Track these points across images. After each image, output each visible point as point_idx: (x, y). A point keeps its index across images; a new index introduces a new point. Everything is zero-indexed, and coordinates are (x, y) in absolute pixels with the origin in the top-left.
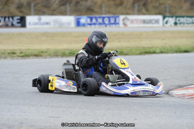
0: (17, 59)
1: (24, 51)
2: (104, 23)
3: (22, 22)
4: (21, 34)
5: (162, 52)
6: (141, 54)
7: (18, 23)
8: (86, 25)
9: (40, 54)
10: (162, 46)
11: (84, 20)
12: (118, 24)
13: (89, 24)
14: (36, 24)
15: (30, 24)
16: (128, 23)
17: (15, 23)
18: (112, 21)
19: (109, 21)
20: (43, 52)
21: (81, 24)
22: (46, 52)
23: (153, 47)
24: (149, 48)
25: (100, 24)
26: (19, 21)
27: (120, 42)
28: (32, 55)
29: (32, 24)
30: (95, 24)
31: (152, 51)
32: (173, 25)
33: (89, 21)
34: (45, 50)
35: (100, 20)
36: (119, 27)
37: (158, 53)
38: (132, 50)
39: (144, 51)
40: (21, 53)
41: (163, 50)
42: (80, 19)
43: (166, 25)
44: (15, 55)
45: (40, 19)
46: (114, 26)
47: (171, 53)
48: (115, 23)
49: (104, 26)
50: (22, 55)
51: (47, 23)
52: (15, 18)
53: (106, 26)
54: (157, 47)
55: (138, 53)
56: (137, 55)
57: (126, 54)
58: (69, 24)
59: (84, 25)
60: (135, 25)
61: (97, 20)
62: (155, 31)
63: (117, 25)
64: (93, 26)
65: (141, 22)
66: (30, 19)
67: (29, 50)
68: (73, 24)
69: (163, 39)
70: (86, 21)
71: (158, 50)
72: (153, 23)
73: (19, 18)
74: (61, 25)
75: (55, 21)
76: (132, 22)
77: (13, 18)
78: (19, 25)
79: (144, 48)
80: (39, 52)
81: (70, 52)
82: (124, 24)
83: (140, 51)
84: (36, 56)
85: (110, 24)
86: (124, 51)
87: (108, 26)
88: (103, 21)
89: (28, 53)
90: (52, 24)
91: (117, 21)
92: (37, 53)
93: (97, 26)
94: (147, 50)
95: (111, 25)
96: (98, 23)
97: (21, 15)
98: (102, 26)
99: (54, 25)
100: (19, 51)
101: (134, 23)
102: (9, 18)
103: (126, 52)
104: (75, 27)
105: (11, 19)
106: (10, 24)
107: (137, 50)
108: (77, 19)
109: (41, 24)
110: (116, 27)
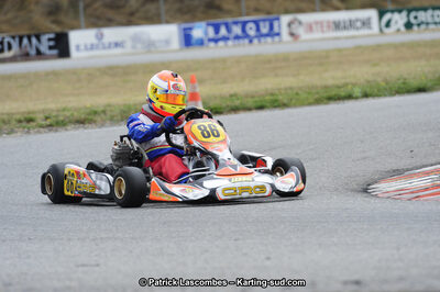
0: (39, 132)
1: (54, 114)
2: (245, 35)
3: (62, 47)
4: (55, 74)
5: (366, 96)
6: (318, 102)
7: (51, 48)
8: (206, 42)
9: (90, 117)
10: (368, 82)
11: (199, 31)
12: (278, 34)
13: (210, 40)
14: (92, 47)
15: (78, 47)
16: (300, 31)
17: (44, 48)
18: (265, 30)
19: (258, 29)
20: (95, 113)
21: (193, 41)
22: (104, 112)
23: (346, 84)
24: (339, 87)
25: (237, 37)
26: (52, 43)
27: (276, 75)
28: (70, 122)
29: (82, 47)
30: (225, 39)
31: (343, 94)
32: (403, 29)
33: (211, 31)
34: (102, 109)
35: (237, 30)
36: (280, 41)
37: (357, 98)
38: (297, 94)
39: (326, 95)
40: (47, 118)
41: (368, 91)
42: (191, 29)
43: (386, 30)
44: (32, 124)
46: (269, 39)
47: (385, 96)
48: (272, 33)
49: (246, 41)
50: (48, 122)
51: (117, 45)
52: (44, 38)
53: (251, 41)
54: (354, 85)
55: (311, 100)
56: (310, 104)
57: (284, 105)
58: (167, 42)
59: (201, 43)
60: (317, 35)
61: (229, 30)
62: (358, 47)
63: (277, 39)
64: (221, 44)
65: (329, 27)
66: (76, 38)
67: (64, 110)
68: (176, 42)
69: (375, 65)
70: (206, 33)
71: (357, 92)
72: (357, 29)
73: (52, 36)
74: (150, 45)
75: (135, 39)
76: (310, 28)
77: (38, 37)
78: (55, 52)
79: (326, 87)
80: (89, 114)
82: (292, 34)
83: (317, 96)
84: (81, 122)
85: (260, 36)
86: (280, 97)
87: (256, 41)
88: (244, 30)
89: (61, 118)
90: (129, 44)
91: (276, 29)
92: (83, 116)
93: (230, 43)
94: (333, 93)
95: (263, 39)
96: (232, 35)
97: (58, 29)
98: (241, 41)
99: (134, 47)
100: (42, 116)
101: (314, 31)
102: (29, 38)
103: (285, 101)
104: (181, 49)
105: (34, 40)
106: (33, 52)
107: (309, 93)
108: (185, 29)
109: (104, 48)
110: (273, 42)
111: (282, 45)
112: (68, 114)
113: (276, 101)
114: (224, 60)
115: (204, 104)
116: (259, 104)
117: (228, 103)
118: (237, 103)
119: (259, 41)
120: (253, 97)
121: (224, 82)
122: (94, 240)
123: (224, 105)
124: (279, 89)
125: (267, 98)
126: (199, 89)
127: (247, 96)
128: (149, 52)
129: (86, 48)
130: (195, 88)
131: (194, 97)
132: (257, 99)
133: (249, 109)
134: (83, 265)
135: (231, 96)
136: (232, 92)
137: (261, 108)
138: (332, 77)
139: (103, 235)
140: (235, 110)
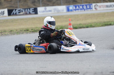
0: (30, 33)
1: (34, 28)
2: (83, 8)
3: (36, 11)
4: (34, 18)
6: (102, 26)
7: (33, 12)
11: (71, 8)
12: (92, 8)
13: (74, 10)
14: (44, 12)
15: (40, 12)
16: (98, 8)
17: (31, 12)
18: (88, 7)
19: (87, 7)
21: (70, 10)
25: (81, 9)
26: (33, 10)
29: (41, 12)
30: (78, 9)
33: (74, 8)
35: (81, 7)
36: (92, 10)
38: (97, 24)
39: (104, 24)
40: (32, 30)
42: (69, 7)
44: (28, 31)
45: (46, 9)
46: (89, 10)
48: (90, 8)
49: (83, 10)
50: (32, 31)
51: (50, 11)
52: (31, 9)
53: (85, 10)
54: (112, 21)
55: (100, 25)
56: (100, 26)
57: (94, 27)
58: (63, 10)
59: (72, 10)
60: (102, 9)
61: (79, 7)
62: (113, 12)
63: (91, 9)
64: (77, 11)
65: (105, 7)
66: (40, 9)
67: (36, 27)
68: (65, 10)
70: (73, 8)
71: (112, 23)
72: (112, 7)
73: (33, 9)
74: (58, 11)
75: (55, 9)
76: (100, 7)
77: (29, 9)
78: (34, 13)
79: (104, 22)
81: (60, 27)
82: (95, 8)
83: (102, 24)
85: (87, 9)
86: (93, 25)
87: (86, 10)
88: (83, 7)
89: (36, 30)
90: (53, 11)
91: (91, 7)
93: (79, 10)
94: (106, 24)
95: (88, 10)
96: (80, 8)
97: (35, 7)
98: (82, 10)
99: (54, 12)
100: (30, 29)
101: (101, 8)
102: (27, 9)
103: (94, 25)
104: (66, 12)
105: (28, 10)
106: (28, 13)
107: (100, 24)
108: (68, 7)
109: (47, 12)
110: (91, 10)
111: (93, 11)
112: (37, 29)
113: (91, 25)
114: (78, 15)
115: (73, 26)
116: (87, 26)
117: (79, 26)
118: (81, 26)
119: (87, 10)
120: (85, 24)
121: (78, 21)
122: (45, 61)
123: (78, 26)
124: (92, 23)
125: (89, 25)
126: (71, 22)
127: (84, 24)
128: (58, 13)
129: (42, 12)
130: (70, 22)
131: (70, 24)
132: (86, 25)
133: (84, 28)
134: (42, 67)
135: (80, 24)
136: (80, 23)
137: (87, 27)
138: (106, 20)
139: (47, 60)
140: (81, 28)
